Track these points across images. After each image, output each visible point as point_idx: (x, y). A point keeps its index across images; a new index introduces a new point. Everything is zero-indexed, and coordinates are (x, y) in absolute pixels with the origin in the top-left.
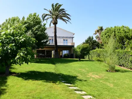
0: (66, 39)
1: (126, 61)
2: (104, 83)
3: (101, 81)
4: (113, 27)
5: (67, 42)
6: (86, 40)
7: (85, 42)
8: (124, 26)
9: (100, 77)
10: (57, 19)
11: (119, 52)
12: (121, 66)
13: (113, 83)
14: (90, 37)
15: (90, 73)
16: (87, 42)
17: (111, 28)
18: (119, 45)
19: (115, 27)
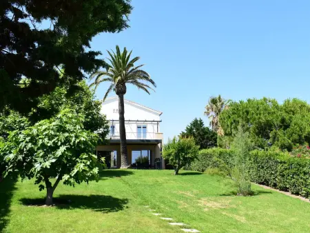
0: (144, 125)
1: (272, 174)
2: (230, 215)
3: (224, 213)
4: (246, 101)
5: (145, 133)
6: (187, 128)
7: (185, 132)
8: (267, 98)
9: (222, 205)
10: (126, 84)
11: (256, 155)
12: (263, 184)
13: (246, 215)
14: (196, 121)
15: (202, 198)
16: (190, 131)
17: (241, 102)
18: (258, 140)
19: (249, 100)
